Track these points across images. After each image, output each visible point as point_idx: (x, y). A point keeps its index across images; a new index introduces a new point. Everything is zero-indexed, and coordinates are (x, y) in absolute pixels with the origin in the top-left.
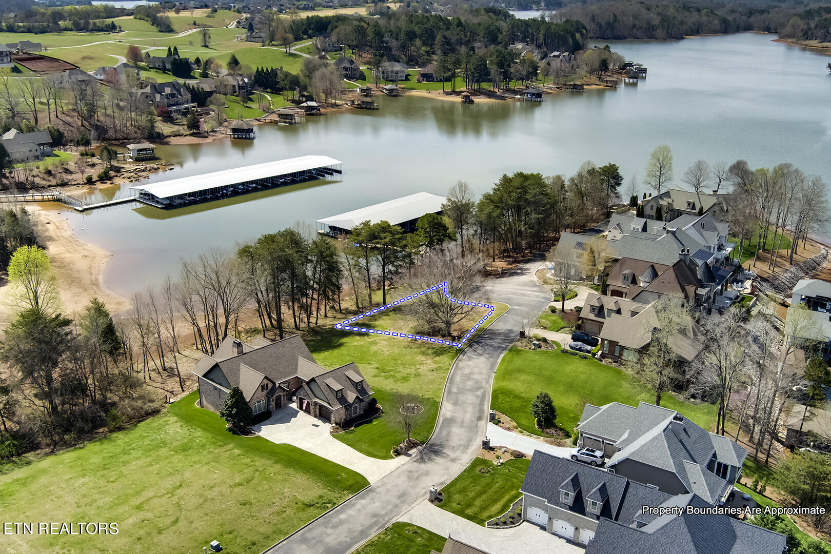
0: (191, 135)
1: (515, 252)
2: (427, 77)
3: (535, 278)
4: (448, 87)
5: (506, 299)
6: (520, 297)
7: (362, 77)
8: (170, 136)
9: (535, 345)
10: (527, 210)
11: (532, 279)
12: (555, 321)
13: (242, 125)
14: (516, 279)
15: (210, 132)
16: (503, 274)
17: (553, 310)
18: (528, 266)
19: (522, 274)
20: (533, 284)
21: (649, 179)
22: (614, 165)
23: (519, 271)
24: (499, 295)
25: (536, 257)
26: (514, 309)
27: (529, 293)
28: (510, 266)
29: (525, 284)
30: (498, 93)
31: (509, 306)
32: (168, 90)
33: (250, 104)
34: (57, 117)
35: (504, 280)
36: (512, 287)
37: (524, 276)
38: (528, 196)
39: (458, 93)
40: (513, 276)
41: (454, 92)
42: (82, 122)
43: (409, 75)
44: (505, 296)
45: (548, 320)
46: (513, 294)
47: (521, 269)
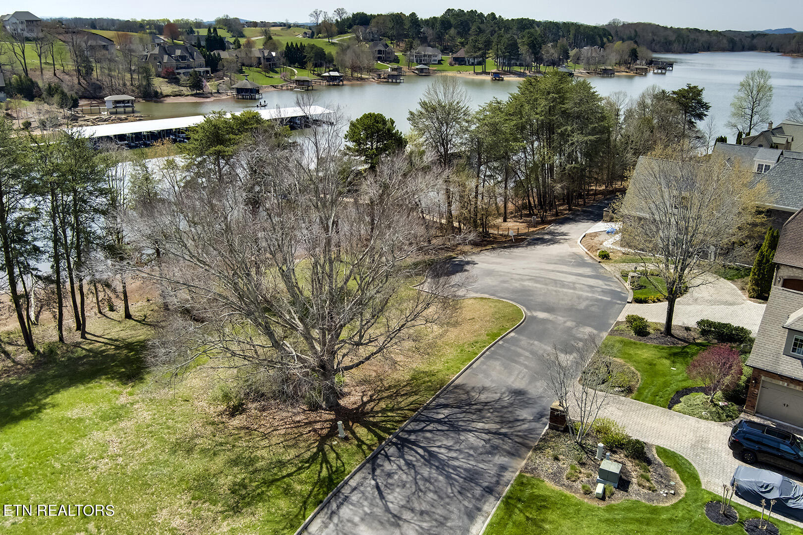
0: (192, 95)
1: (542, 208)
2: (460, 61)
3: (581, 250)
4: (479, 69)
5: (515, 291)
6: (550, 288)
7: (396, 60)
8: (170, 96)
9: (606, 476)
10: (566, 130)
11: (575, 250)
12: (651, 364)
13: (246, 85)
14: (542, 250)
15: (215, 93)
16: (517, 241)
17: (640, 329)
18: (564, 228)
19: (553, 242)
20: (579, 262)
21: (733, 120)
22: (695, 87)
23: (546, 237)
24: (504, 282)
25: (578, 215)
26: (534, 318)
27: (572, 278)
28: (532, 229)
29: (562, 261)
30: (528, 74)
31: (523, 309)
32: (178, 52)
33: (271, 74)
34: (55, 75)
35: (518, 251)
36: (534, 265)
37: (556, 246)
38: (568, 105)
39: (488, 73)
40: (535, 244)
41: (485, 73)
42: (79, 80)
43: (442, 60)
44: (517, 285)
45: (629, 358)
46: (535, 279)
47: (551, 233)
